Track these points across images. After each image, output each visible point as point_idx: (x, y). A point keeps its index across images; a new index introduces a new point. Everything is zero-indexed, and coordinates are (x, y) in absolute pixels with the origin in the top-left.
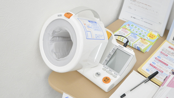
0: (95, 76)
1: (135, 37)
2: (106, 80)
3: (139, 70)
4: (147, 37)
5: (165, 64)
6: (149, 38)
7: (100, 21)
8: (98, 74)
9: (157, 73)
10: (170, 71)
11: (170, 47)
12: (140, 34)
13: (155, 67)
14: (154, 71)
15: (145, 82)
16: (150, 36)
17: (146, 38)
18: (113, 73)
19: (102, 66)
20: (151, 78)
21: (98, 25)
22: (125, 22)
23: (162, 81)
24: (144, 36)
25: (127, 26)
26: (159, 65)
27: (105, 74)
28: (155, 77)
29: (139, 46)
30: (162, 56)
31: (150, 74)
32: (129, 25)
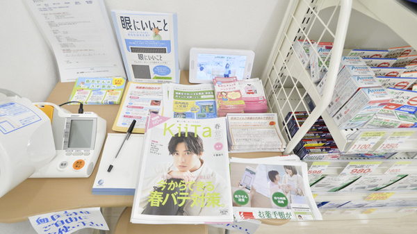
0: (61, 169)
1: (101, 93)
2: (78, 165)
3: (114, 129)
4: (114, 86)
5: (140, 108)
6: (116, 86)
7: (21, 97)
8: (63, 165)
9: (134, 122)
10: (148, 112)
11: (137, 87)
12: (104, 87)
13: (130, 117)
14: (131, 121)
15: (127, 138)
16: (116, 83)
17: (113, 88)
18: (83, 151)
19: (63, 152)
20: (130, 131)
21: (17, 106)
22: (74, 83)
23: (144, 127)
24: (109, 87)
25: (82, 85)
26: (133, 113)
27: (72, 159)
28: (135, 127)
29: (111, 101)
30: (133, 101)
31: (128, 126)
32: (83, 83)
